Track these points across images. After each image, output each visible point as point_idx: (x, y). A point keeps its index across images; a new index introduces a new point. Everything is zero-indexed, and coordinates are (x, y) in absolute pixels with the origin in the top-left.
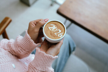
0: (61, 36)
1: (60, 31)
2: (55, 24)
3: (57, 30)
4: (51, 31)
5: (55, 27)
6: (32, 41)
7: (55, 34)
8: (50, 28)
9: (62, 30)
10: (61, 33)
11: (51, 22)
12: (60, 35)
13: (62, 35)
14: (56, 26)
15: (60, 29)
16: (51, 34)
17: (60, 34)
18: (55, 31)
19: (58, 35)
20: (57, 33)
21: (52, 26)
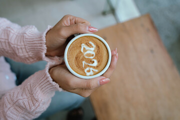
0: (88, 74)
1: (96, 64)
2: (98, 47)
3: (92, 57)
4: (81, 52)
5: (94, 51)
6: (45, 47)
7: (84, 62)
8: (84, 46)
9: (100, 65)
10: (94, 67)
11: (94, 39)
12: (89, 71)
13: (91, 73)
14: (96, 51)
15: (99, 62)
16: (76, 58)
17: (91, 69)
18: (87, 57)
19: (85, 68)
20: (87, 64)
21: (91, 45)
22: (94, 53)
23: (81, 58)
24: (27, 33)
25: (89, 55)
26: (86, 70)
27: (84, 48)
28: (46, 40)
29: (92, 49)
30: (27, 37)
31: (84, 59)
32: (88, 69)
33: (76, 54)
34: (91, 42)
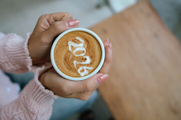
0: (82, 74)
1: (88, 61)
2: (87, 41)
3: (83, 55)
4: (69, 51)
5: (84, 47)
7: (75, 62)
8: (70, 43)
9: (94, 61)
11: (81, 33)
12: (83, 71)
13: (86, 72)
14: (86, 46)
15: (91, 58)
16: (65, 59)
17: (85, 68)
18: (77, 56)
19: (78, 68)
20: (78, 63)
21: (78, 41)
22: (84, 49)
23: (71, 58)
24: (8, 45)
25: (79, 52)
26: (79, 71)
27: (72, 46)
28: (29, 52)
29: (82, 45)
30: (9, 50)
31: (74, 58)
32: (81, 68)
33: (64, 55)
34: (78, 38)
